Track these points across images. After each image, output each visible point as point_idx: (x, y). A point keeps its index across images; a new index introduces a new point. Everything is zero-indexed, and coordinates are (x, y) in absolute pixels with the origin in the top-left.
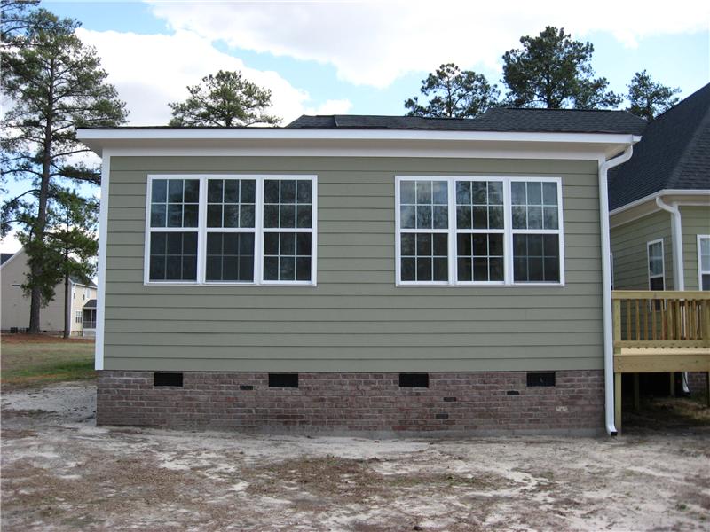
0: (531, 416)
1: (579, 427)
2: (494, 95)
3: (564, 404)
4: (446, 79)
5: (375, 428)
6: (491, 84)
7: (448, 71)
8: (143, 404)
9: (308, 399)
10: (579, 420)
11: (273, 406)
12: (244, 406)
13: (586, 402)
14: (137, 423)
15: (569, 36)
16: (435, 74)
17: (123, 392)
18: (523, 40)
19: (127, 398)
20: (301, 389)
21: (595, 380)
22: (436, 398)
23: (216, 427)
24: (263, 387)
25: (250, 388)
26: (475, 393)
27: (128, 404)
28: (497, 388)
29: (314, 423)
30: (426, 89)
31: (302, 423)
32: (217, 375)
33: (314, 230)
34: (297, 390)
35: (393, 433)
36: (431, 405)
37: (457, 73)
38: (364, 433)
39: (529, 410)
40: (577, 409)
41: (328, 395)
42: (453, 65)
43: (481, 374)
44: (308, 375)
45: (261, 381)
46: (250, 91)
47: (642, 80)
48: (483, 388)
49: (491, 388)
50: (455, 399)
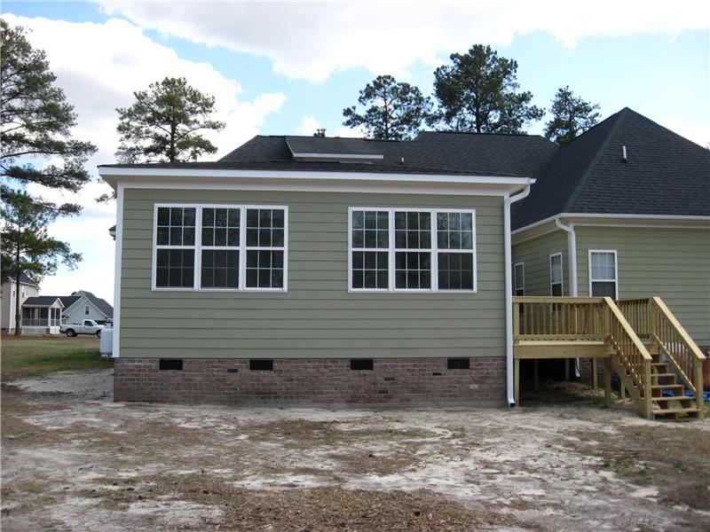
0: (451, 391)
1: (487, 400)
2: (428, 106)
3: (476, 382)
4: (383, 90)
5: (332, 401)
6: (425, 96)
7: (385, 82)
8: (151, 384)
9: (280, 379)
10: (487, 395)
11: (253, 385)
12: (230, 385)
13: (493, 381)
14: (146, 399)
15: (496, 53)
16: (372, 85)
17: (135, 375)
18: (452, 57)
19: (138, 380)
20: (275, 371)
21: (499, 364)
22: (378, 378)
23: (209, 402)
24: (245, 370)
25: (236, 371)
26: (409, 374)
27: (139, 384)
28: (425, 370)
29: (285, 398)
30: (364, 99)
31: (276, 397)
32: (210, 361)
33: (285, 249)
34: (272, 372)
35: (345, 405)
36: (375, 384)
37: (393, 84)
38: (323, 405)
39: (450, 387)
40: (485, 386)
41: (296, 376)
42: (389, 77)
43: (413, 360)
44: (281, 361)
45: (244, 365)
46: (195, 97)
47: (564, 95)
48: (414, 370)
49: (420, 370)
50: (393, 379)
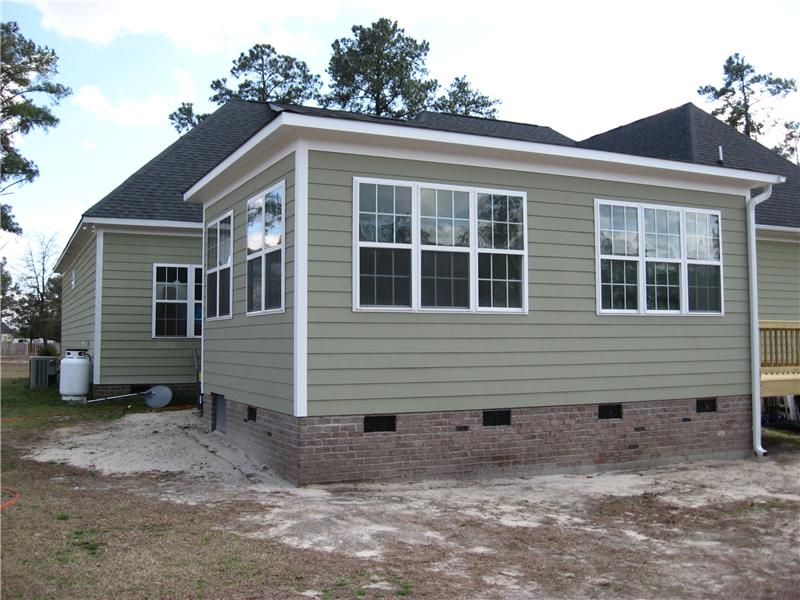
0: (700, 441)
1: (733, 449)
2: (316, 85)
3: (723, 428)
4: (260, 61)
5: (580, 463)
7: (263, 52)
8: (352, 455)
9: (520, 437)
10: (733, 443)
11: (488, 447)
12: (459, 449)
13: (738, 425)
14: (347, 478)
15: (403, 31)
16: (247, 54)
17: (330, 442)
18: (354, 29)
19: (334, 449)
20: (514, 426)
21: (744, 404)
22: (628, 428)
23: (432, 476)
24: (477, 427)
25: (466, 428)
26: (659, 421)
27: (336, 457)
28: (674, 416)
29: (526, 463)
30: (238, 70)
31: (515, 463)
32: (432, 416)
33: (525, 253)
34: (510, 428)
35: (593, 467)
36: (625, 436)
37: (273, 56)
38: (570, 469)
39: (698, 435)
40: (732, 432)
41: (539, 431)
42: (269, 47)
43: (663, 402)
44: (521, 410)
45: (476, 419)
47: (462, 86)
48: (664, 417)
49: (670, 415)
50: (643, 429)
